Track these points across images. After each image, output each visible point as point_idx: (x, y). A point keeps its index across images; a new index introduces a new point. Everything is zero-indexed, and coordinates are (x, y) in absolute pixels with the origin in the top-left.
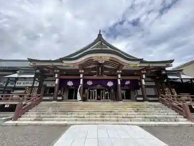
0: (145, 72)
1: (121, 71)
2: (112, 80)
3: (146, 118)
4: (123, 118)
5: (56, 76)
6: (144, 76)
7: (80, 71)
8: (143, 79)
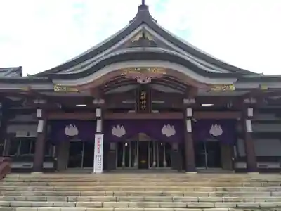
0: (253, 101)
1: (193, 101)
2: (171, 122)
3: (237, 207)
4: (187, 207)
5: (39, 113)
6: (250, 112)
7: (95, 102)
8: (249, 118)
